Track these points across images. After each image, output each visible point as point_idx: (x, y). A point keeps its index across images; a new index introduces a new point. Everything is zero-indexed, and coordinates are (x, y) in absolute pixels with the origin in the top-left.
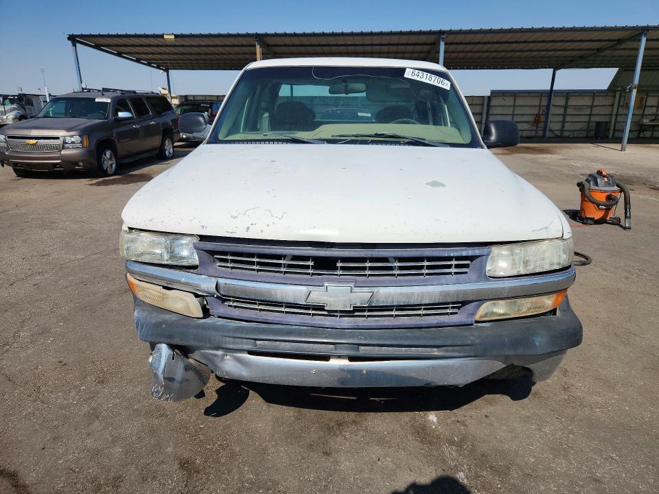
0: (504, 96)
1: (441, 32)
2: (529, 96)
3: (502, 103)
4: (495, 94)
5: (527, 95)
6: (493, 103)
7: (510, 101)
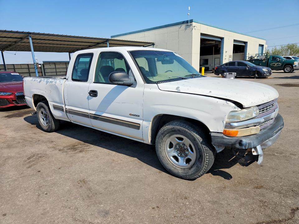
0: (50, 64)
1: (30, 33)
2: (61, 64)
3: (50, 67)
4: (45, 63)
5: (60, 63)
6: (45, 67)
7: (53, 66)
